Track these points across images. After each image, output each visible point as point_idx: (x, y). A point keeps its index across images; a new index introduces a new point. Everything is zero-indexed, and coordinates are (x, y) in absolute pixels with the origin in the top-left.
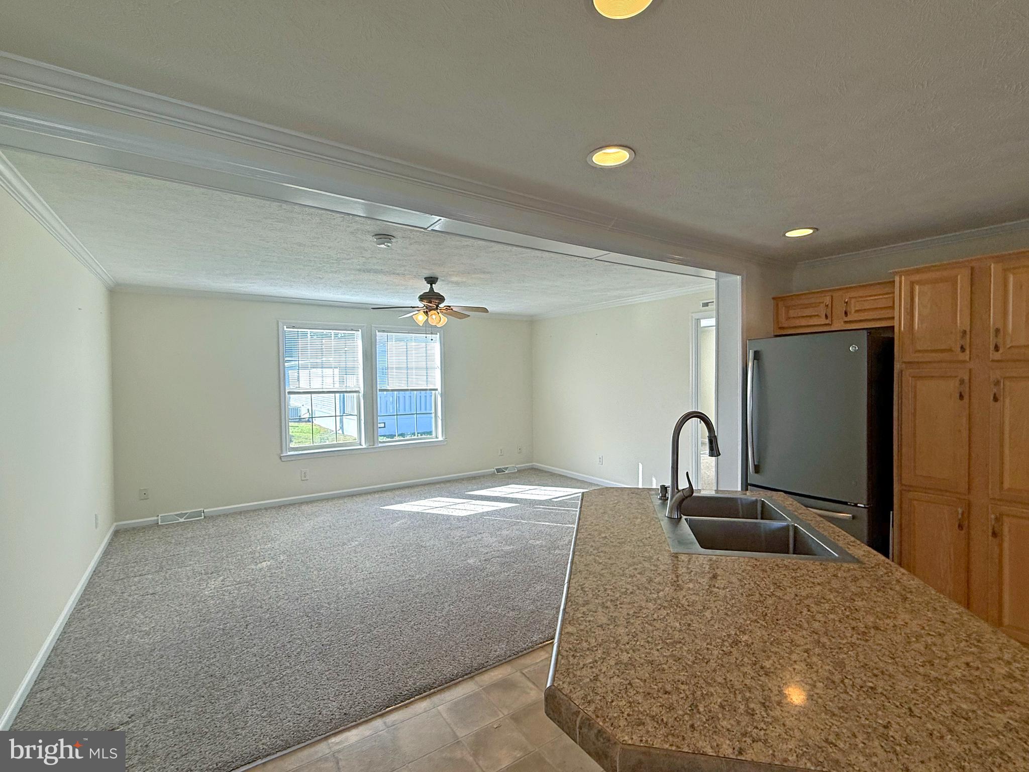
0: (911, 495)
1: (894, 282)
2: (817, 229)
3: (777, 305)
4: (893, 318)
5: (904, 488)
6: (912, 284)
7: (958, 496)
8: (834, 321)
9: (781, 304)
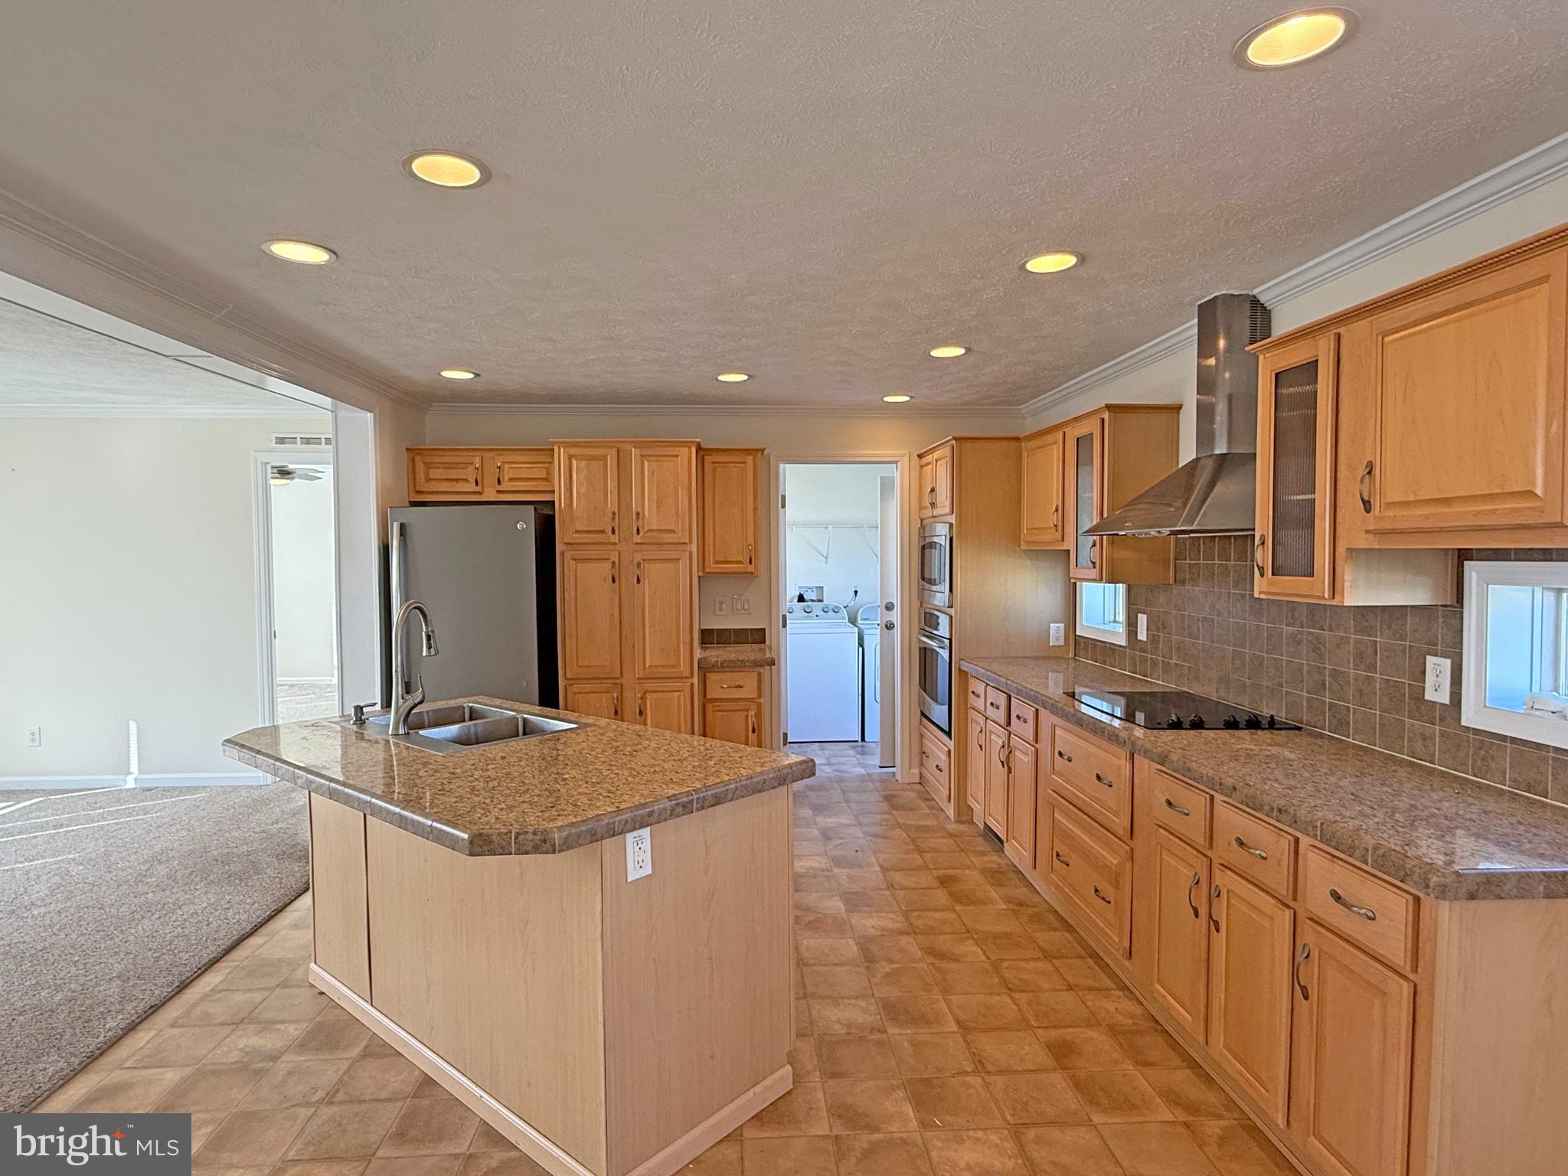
0: (575, 688)
1: (553, 450)
2: (478, 375)
3: (413, 461)
4: (553, 492)
5: (569, 682)
6: (570, 457)
7: (613, 681)
8: (486, 490)
9: (418, 459)
